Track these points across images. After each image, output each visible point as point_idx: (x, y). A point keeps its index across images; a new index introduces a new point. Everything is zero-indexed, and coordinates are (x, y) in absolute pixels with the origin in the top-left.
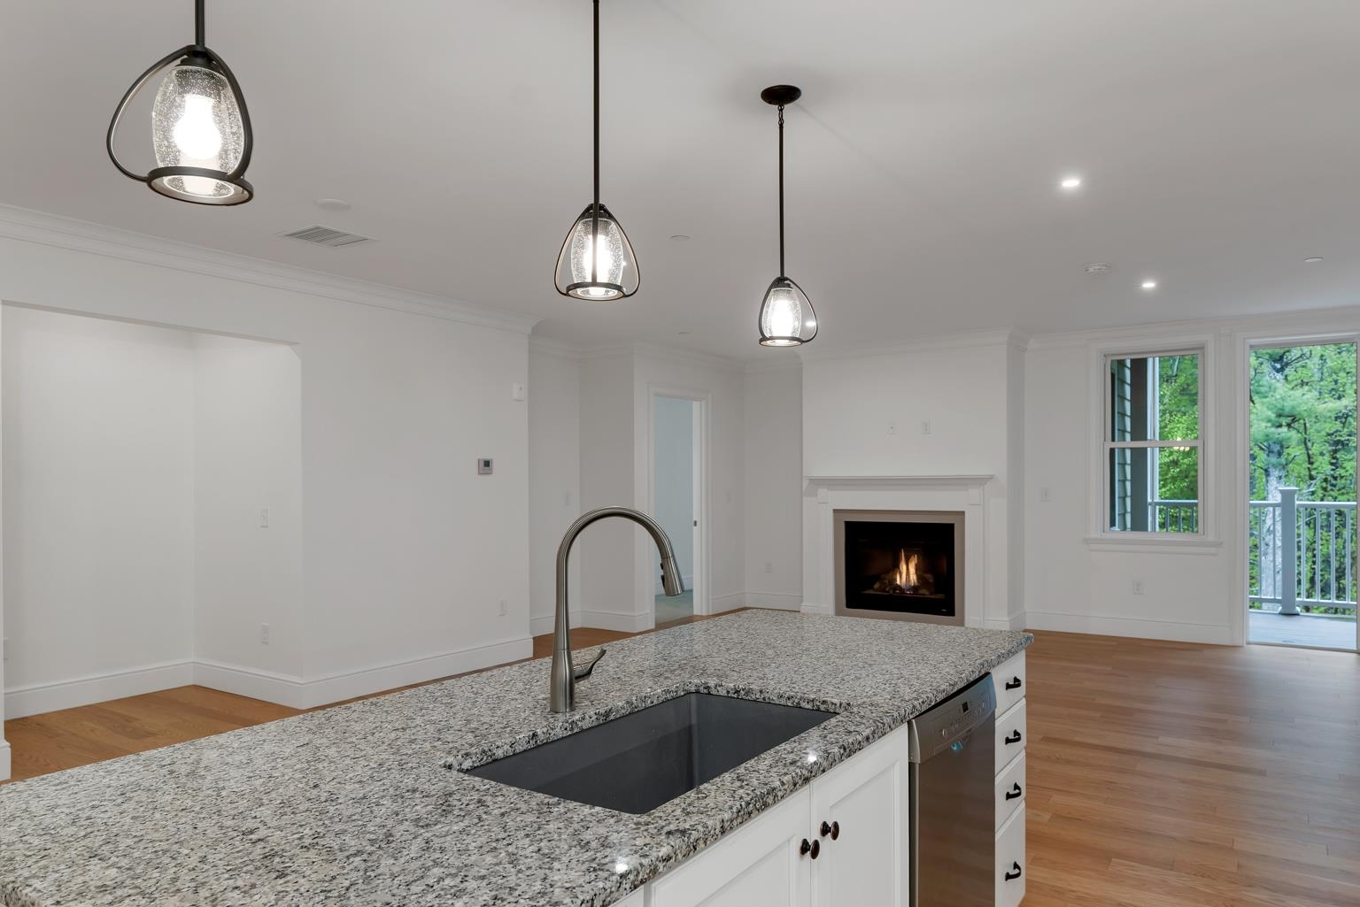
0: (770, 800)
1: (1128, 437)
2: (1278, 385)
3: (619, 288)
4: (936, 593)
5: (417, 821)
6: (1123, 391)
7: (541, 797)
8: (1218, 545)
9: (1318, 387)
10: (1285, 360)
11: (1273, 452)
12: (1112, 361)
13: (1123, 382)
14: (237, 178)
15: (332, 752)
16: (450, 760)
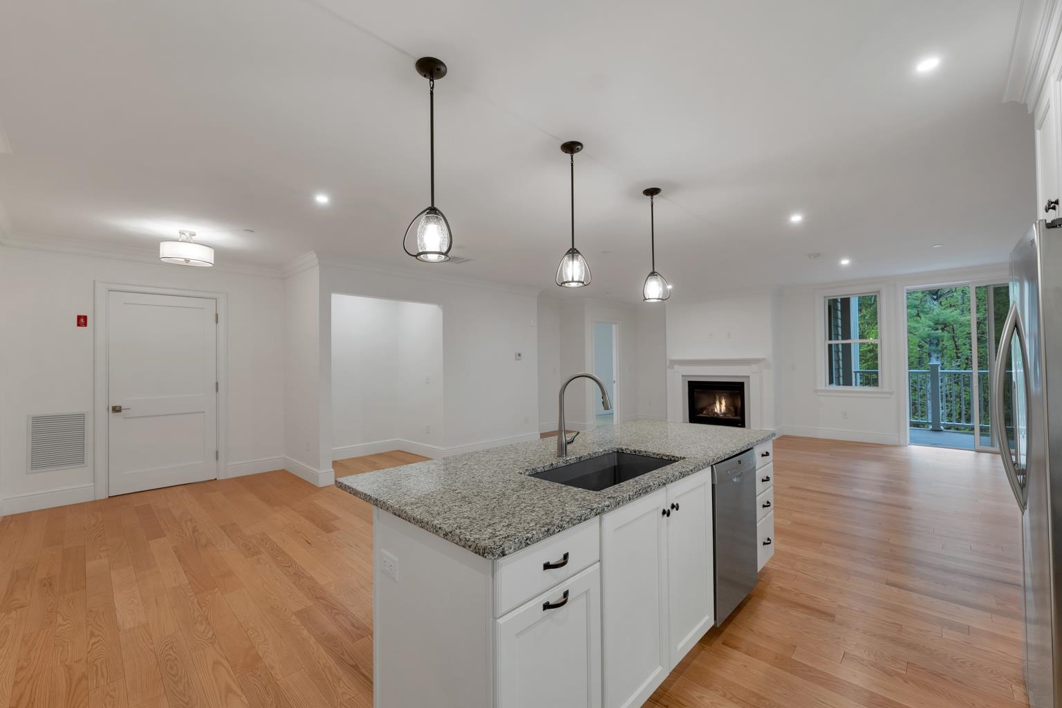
0: (649, 490)
1: (840, 337)
2: (935, 307)
3: (583, 283)
4: (736, 416)
5: (513, 490)
6: (837, 314)
7: (558, 484)
8: (891, 393)
9: (961, 308)
10: (939, 294)
11: (933, 344)
12: (829, 300)
13: (836, 310)
14: (446, 254)
15: (476, 467)
16: (521, 471)
